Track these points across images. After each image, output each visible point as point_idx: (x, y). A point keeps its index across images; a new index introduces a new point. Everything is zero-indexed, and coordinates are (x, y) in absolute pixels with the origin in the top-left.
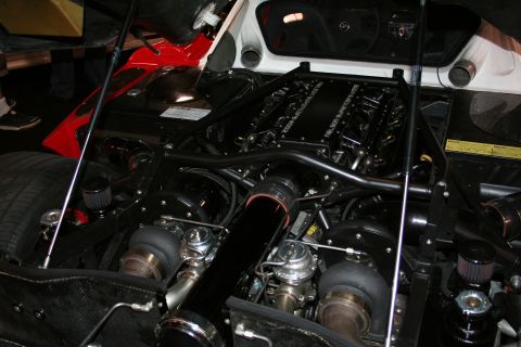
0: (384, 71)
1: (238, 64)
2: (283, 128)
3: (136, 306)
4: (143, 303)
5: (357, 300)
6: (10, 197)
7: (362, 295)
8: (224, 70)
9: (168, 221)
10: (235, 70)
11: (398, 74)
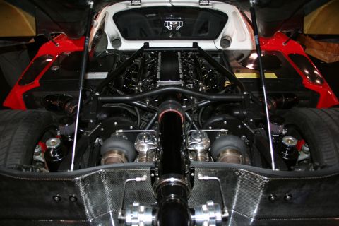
0: (188, 44)
1: (110, 47)
2: (156, 76)
3: (138, 179)
4: (141, 176)
5: (232, 151)
6: (9, 137)
7: (234, 148)
8: (103, 51)
9: (119, 133)
10: (109, 50)
11: (195, 45)
